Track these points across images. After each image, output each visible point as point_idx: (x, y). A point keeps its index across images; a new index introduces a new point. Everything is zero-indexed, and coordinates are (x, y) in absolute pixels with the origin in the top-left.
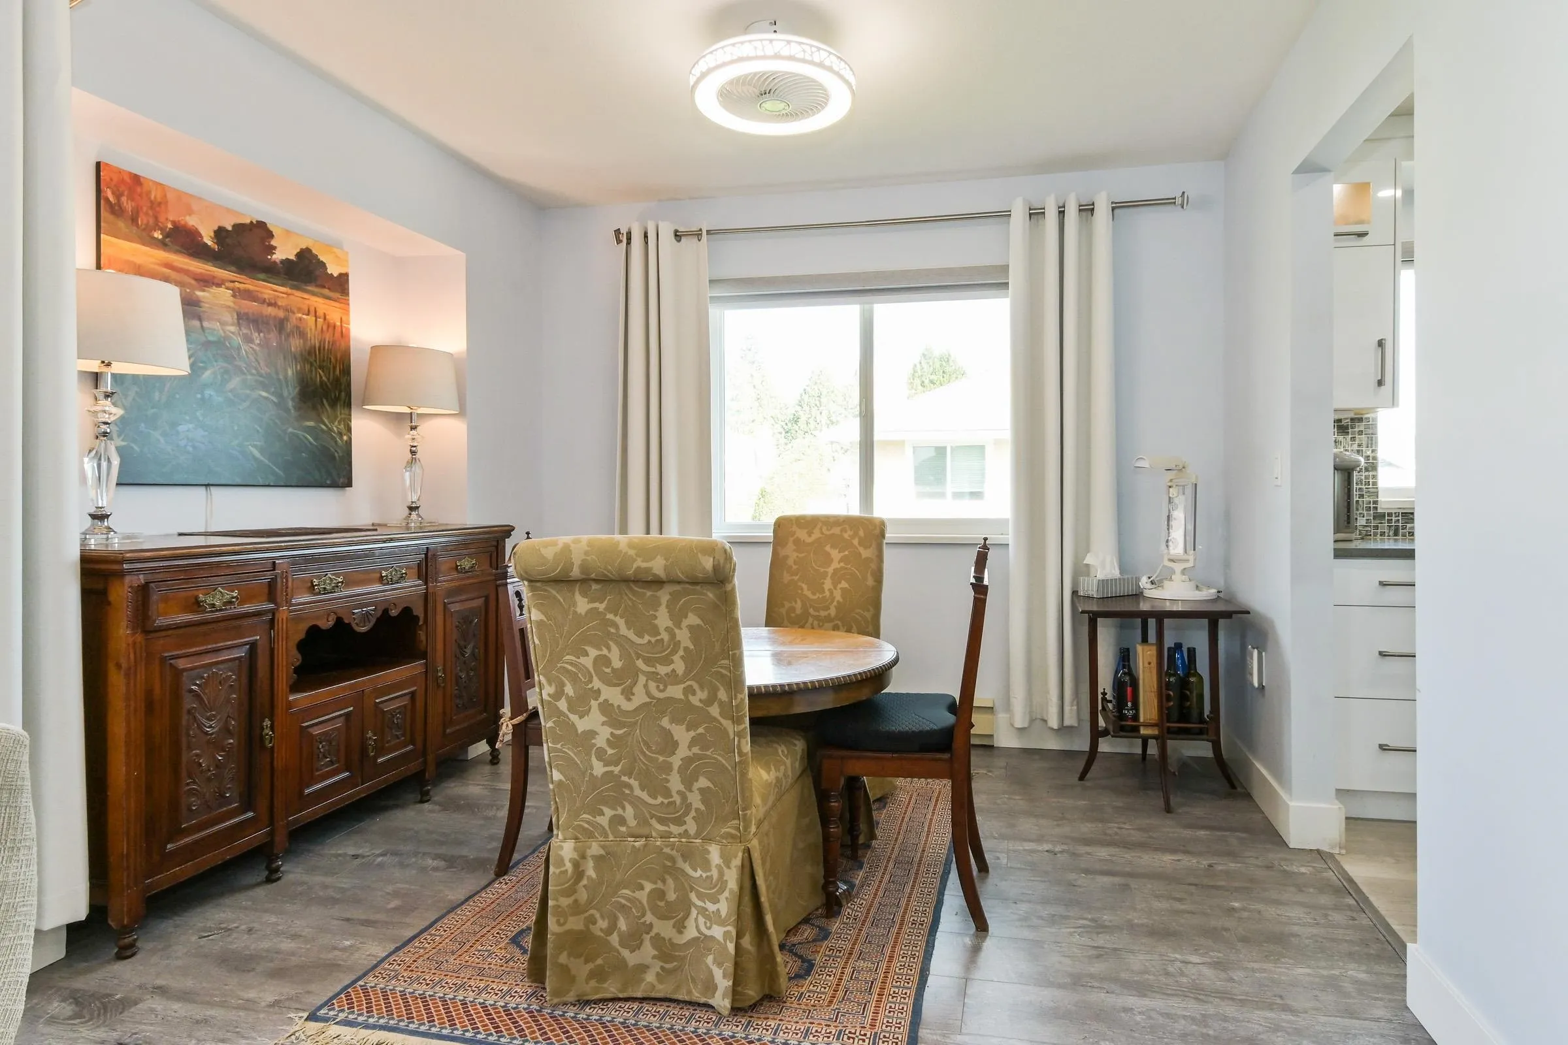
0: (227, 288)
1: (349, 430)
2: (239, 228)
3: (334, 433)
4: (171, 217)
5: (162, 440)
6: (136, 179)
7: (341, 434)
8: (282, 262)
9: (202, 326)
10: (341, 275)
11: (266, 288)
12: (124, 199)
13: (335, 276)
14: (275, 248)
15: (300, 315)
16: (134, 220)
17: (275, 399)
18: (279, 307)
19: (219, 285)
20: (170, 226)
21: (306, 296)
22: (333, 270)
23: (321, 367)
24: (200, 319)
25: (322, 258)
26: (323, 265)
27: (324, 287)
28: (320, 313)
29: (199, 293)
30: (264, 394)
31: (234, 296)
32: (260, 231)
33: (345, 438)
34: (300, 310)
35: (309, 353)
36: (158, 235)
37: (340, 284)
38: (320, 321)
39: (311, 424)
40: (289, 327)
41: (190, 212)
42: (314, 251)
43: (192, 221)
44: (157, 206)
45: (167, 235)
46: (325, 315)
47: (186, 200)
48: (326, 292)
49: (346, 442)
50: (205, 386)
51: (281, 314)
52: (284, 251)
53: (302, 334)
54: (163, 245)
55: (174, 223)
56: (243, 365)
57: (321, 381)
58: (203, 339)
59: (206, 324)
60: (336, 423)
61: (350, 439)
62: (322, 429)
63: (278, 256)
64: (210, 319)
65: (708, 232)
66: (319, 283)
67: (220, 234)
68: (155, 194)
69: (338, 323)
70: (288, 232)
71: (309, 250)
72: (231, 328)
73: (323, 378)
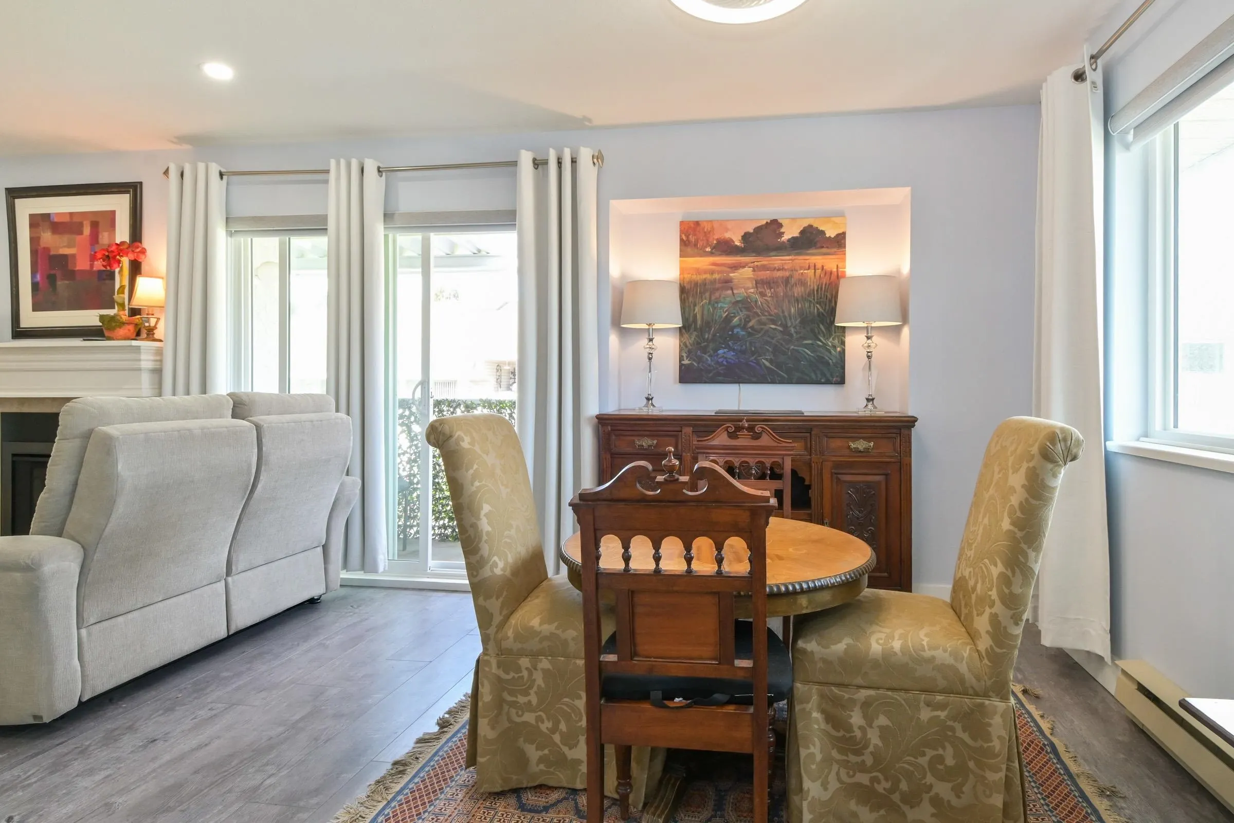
0: (750, 267)
1: (843, 343)
2: (758, 230)
3: (829, 346)
4: (716, 237)
5: (709, 359)
6: (697, 223)
7: (834, 347)
8: (789, 240)
9: (733, 293)
10: (838, 235)
11: (777, 260)
12: (690, 237)
13: (827, 235)
14: (783, 233)
15: (802, 271)
16: (696, 245)
17: (781, 329)
18: (785, 270)
19: (744, 267)
20: (715, 242)
21: (807, 257)
22: (831, 233)
23: (817, 303)
24: (732, 289)
25: (821, 228)
26: (823, 232)
27: (822, 247)
28: (819, 266)
29: (731, 275)
30: (773, 326)
31: (754, 271)
32: (775, 225)
33: (839, 349)
34: (801, 268)
35: (809, 295)
36: (708, 249)
37: (839, 241)
38: (818, 272)
39: (809, 342)
40: (793, 281)
41: (727, 230)
42: (815, 225)
43: (728, 235)
44: (707, 234)
45: (714, 248)
46: (823, 267)
47: (723, 224)
48: (824, 250)
49: (840, 352)
50: (735, 327)
51: (787, 274)
52: (790, 232)
53: (802, 283)
54: (711, 254)
55: (717, 240)
56: (758, 311)
57: (819, 314)
58: (734, 300)
59: (735, 292)
60: (831, 339)
61: (844, 350)
62: (819, 346)
63: (785, 238)
64: (737, 288)
66: (819, 245)
67: (746, 237)
68: (707, 227)
69: (835, 270)
70: (794, 219)
71: (810, 226)
72: (752, 290)
73: (821, 310)
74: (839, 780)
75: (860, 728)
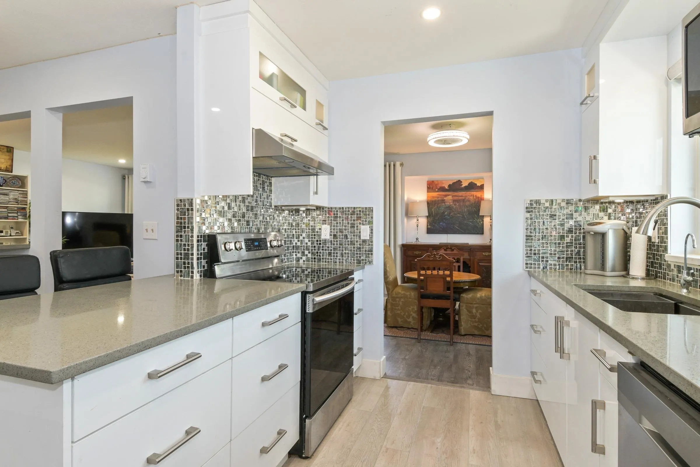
0: (451, 196)
1: (483, 221)
2: (454, 183)
3: (478, 221)
4: (440, 185)
5: (437, 226)
6: (433, 181)
7: (480, 222)
8: (464, 187)
9: (445, 204)
10: (481, 185)
11: (460, 193)
12: (431, 186)
13: (478, 185)
14: (462, 184)
15: (469, 197)
16: (432, 188)
17: (462, 216)
18: (463, 197)
19: (449, 196)
20: (439, 187)
21: (471, 192)
22: (479, 184)
23: (474, 207)
24: (445, 203)
25: (475, 183)
27: (476, 189)
28: (475, 195)
29: (444, 198)
30: (459, 215)
31: (452, 197)
32: (459, 182)
34: (469, 196)
35: (471, 205)
36: (437, 190)
37: (482, 187)
38: (474, 197)
39: (471, 220)
40: (466, 200)
41: (443, 183)
43: (443, 185)
44: (436, 185)
45: (439, 189)
46: (476, 195)
47: (441, 181)
48: (476, 190)
49: (482, 224)
50: (446, 215)
51: (463, 198)
52: (465, 184)
53: (469, 201)
54: (437, 191)
56: (454, 210)
58: (445, 207)
59: (446, 204)
60: (479, 219)
61: (483, 223)
62: (475, 222)
63: (463, 186)
64: (447, 203)
67: (449, 186)
68: (436, 183)
69: (480, 196)
70: (466, 180)
71: (472, 182)
72: (452, 203)
73: (475, 210)
74: (470, 324)
75: (475, 313)
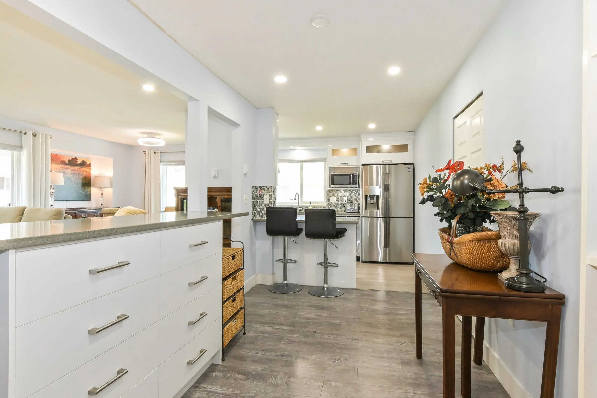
1: (91, 190)
2: (72, 159)
4: (62, 159)
6: (57, 155)
7: (89, 191)
8: (79, 163)
11: (76, 168)
12: (55, 159)
14: (78, 161)
16: (56, 161)
17: (78, 186)
19: (69, 169)
20: (61, 161)
21: (84, 168)
22: (88, 163)
23: (85, 180)
24: (66, 175)
25: (86, 161)
26: (86, 163)
28: (86, 171)
29: (66, 171)
30: (76, 186)
31: (71, 170)
32: (76, 159)
33: (90, 192)
34: (82, 171)
35: (84, 178)
36: (60, 163)
37: (90, 165)
38: (86, 172)
39: (84, 190)
40: (80, 174)
41: (64, 158)
42: (85, 161)
43: (65, 160)
45: (61, 163)
47: (63, 156)
50: (67, 186)
51: (79, 172)
52: (79, 161)
53: (82, 175)
54: (60, 164)
55: (62, 160)
56: (72, 181)
57: (86, 183)
58: (66, 179)
60: (88, 189)
61: (91, 192)
62: (86, 191)
63: (78, 163)
65: (160, 152)
66: (86, 166)
67: (69, 161)
68: (59, 157)
69: (89, 172)
70: (80, 158)
71: (84, 161)
72: (70, 176)
73: (86, 182)
